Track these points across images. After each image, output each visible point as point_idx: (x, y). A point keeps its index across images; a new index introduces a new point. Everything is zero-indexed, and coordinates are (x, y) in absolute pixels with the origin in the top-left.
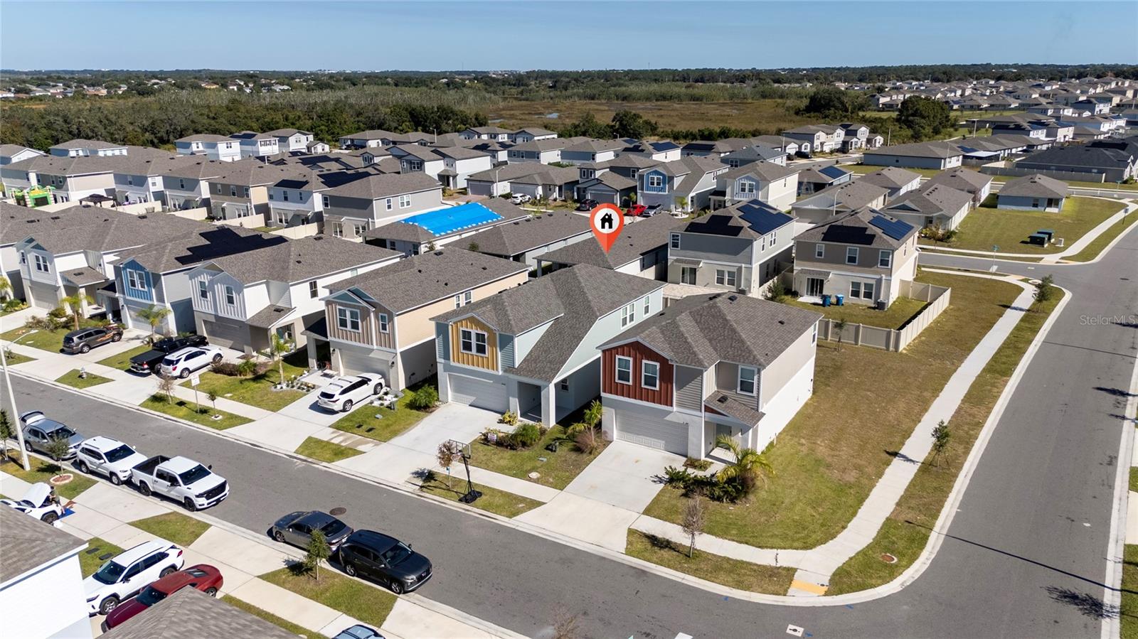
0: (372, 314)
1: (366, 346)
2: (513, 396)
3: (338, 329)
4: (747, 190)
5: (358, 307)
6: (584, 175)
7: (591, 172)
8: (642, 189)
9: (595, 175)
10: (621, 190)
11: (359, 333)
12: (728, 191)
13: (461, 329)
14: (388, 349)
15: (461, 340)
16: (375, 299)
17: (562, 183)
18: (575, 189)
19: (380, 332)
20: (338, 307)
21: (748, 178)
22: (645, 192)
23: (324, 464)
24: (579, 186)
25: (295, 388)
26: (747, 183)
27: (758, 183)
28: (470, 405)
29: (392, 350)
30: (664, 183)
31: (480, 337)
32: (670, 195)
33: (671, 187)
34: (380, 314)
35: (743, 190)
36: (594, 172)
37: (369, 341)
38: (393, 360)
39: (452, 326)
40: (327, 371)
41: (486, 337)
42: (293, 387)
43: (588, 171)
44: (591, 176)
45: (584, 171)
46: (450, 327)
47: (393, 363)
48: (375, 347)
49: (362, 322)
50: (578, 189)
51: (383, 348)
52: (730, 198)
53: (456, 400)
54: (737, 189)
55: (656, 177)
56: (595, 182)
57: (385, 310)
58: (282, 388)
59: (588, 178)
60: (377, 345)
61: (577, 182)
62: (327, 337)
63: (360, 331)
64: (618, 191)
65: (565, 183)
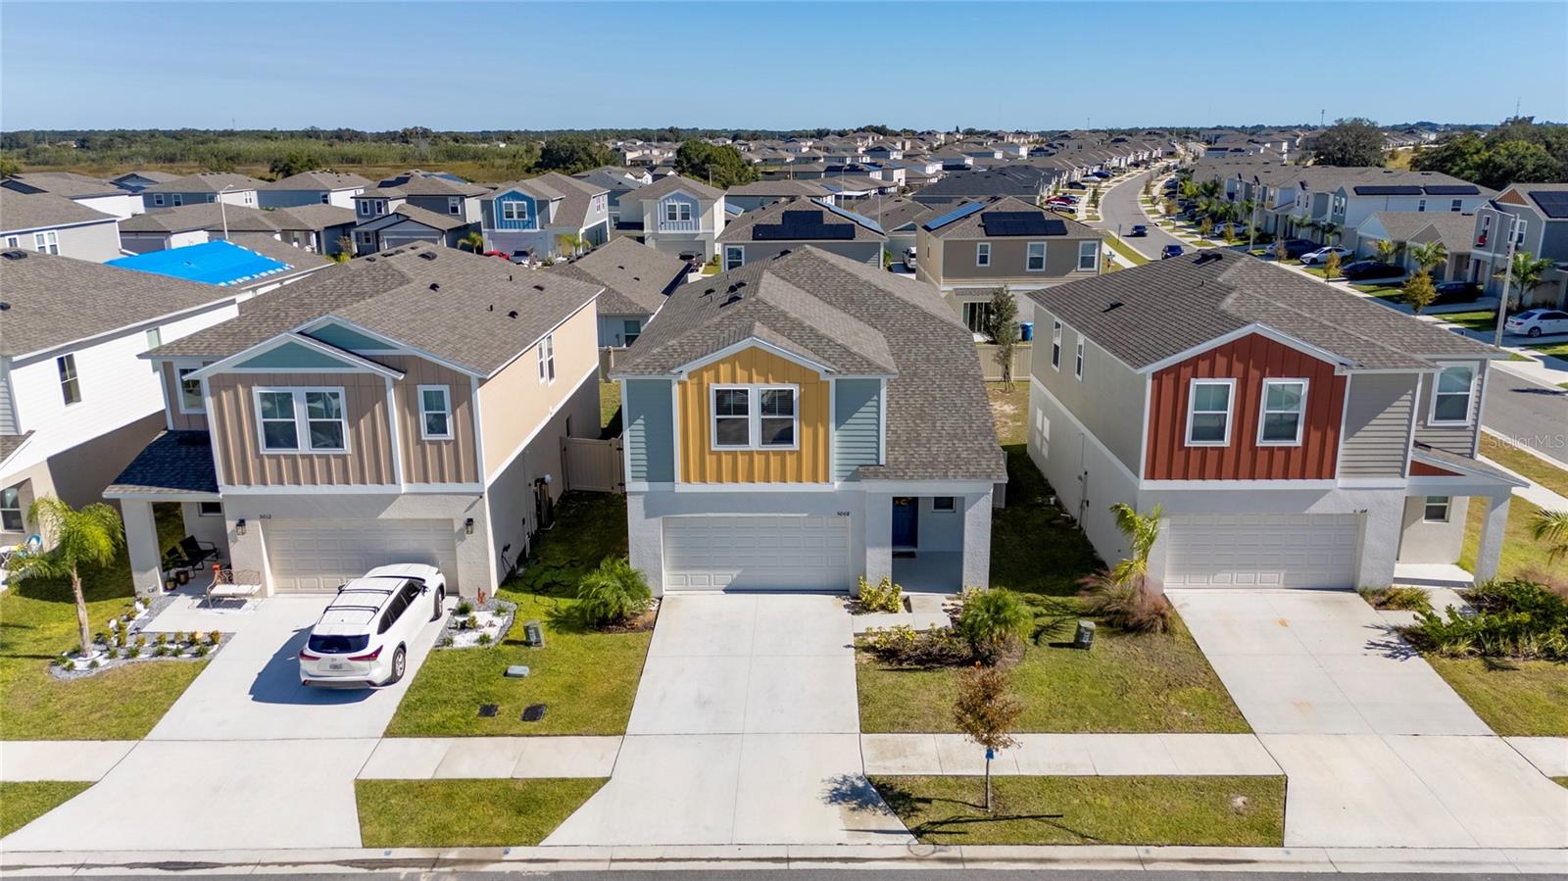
0: (392, 396)
1: (372, 489)
2: (879, 545)
3: (260, 457)
4: (678, 217)
5: (339, 380)
6: (365, 211)
7: (379, 204)
8: (491, 226)
9: (387, 210)
10: (449, 230)
11: (344, 457)
12: (647, 220)
13: (715, 387)
14: (451, 486)
15: (714, 417)
16: (403, 348)
17: (320, 227)
18: (353, 234)
19: (419, 441)
20: (257, 391)
21: (679, 197)
22: (497, 230)
23: (518, 852)
24: (357, 229)
25: (142, 656)
26: (678, 205)
27: (695, 203)
28: (727, 591)
29: (467, 487)
30: (532, 214)
31: (776, 404)
32: (546, 233)
33: (546, 220)
34: (421, 389)
35: (672, 217)
36: (386, 203)
37: (383, 473)
38: (469, 515)
39: (683, 384)
40: (220, 589)
41: (795, 396)
42: (133, 653)
43: (372, 203)
44: (380, 211)
45: (365, 204)
46: (676, 390)
47: (470, 522)
48: (404, 487)
49: (354, 425)
50: (357, 234)
51: (435, 487)
52: (651, 231)
53: (684, 586)
54: (662, 215)
55: (514, 203)
56: (394, 219)
57: (439, 374)
58: (94, 664)
59: (373, 214)
60: (409, 480)
61: (353, 224)
62: (215, 489)
63: (348, 447)
64: (443, 232)
65: (327, 228)
